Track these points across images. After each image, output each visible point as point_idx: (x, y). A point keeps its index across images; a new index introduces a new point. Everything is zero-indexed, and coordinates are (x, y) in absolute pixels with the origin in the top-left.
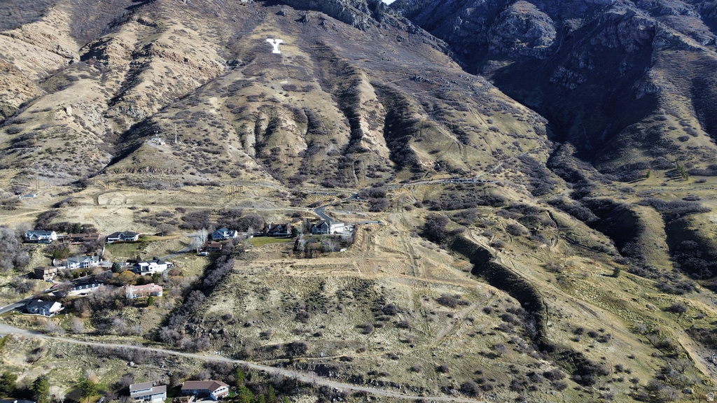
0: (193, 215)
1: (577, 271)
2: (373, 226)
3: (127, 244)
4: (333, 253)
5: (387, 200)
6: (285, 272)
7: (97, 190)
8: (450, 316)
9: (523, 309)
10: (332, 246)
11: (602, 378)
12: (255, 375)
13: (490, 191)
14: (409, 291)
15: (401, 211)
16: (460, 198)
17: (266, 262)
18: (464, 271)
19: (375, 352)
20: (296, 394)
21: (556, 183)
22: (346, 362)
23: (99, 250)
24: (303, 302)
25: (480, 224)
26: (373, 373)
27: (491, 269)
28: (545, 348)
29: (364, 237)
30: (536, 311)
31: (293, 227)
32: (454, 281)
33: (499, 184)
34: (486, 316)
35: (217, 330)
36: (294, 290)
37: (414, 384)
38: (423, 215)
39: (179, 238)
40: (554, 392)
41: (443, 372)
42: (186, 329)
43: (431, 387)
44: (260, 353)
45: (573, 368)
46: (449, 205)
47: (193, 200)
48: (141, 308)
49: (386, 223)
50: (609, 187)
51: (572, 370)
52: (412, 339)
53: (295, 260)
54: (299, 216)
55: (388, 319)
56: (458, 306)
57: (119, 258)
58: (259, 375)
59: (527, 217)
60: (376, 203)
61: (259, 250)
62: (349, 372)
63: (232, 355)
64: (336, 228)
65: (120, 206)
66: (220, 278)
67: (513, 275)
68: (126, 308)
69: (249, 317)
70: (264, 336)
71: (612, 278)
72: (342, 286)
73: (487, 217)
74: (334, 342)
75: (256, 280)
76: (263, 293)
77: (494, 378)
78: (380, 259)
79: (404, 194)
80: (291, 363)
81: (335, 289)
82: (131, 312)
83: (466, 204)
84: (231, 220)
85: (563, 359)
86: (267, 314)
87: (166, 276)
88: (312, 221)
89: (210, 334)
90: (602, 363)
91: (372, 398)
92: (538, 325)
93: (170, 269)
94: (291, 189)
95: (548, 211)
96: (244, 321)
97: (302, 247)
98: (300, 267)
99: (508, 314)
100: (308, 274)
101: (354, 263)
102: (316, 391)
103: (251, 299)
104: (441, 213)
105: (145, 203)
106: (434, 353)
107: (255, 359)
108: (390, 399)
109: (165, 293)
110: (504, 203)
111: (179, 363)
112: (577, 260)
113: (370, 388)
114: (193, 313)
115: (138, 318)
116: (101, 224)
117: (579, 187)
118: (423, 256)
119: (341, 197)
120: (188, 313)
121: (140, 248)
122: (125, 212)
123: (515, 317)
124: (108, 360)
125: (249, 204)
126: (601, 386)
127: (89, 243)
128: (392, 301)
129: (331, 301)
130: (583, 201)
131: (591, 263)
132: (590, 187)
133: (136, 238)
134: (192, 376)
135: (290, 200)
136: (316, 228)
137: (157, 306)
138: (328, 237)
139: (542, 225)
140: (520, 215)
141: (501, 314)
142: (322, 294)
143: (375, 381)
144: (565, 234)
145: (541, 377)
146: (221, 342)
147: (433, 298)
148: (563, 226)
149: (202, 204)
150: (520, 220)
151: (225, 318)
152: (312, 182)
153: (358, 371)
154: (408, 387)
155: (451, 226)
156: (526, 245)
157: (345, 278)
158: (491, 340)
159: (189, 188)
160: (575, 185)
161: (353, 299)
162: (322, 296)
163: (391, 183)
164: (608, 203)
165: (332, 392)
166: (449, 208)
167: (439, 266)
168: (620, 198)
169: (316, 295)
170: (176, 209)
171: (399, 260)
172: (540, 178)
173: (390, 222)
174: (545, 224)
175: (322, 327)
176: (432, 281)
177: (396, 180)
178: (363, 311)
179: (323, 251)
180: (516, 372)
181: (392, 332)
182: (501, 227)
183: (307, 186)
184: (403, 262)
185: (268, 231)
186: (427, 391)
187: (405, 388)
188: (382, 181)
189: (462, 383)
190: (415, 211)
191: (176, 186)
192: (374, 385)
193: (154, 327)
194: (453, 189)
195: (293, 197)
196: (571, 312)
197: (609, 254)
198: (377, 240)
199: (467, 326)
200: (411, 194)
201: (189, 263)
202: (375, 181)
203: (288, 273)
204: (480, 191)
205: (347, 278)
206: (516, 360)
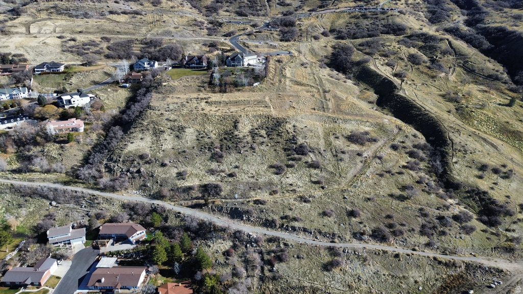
0: (117, 44)
1: (475, 101)
2: (284, 57)
3: (53, 75)
4: (247, 87)
5: (297, 29)
6: (200, 109)
7: (30, 19)
8: (359, 155)
9: (429, 145)
10: (245, 81)
11: (507, 219)
12: (172, 217)
13: (392, 19)
14: (319, 128)
15: (310, 40)
16: (364, 26)
17: (182, 96)
18: (370, 102)
19: (287, 194)
20: (211, 238)
21: (451, 10)
22: (260, 205)
23: (28, 81)
24: (218, 141)
25: (384, 53)
26: (286, 217)
27: (396, 100)
28: (450, 186)
29: (275, 70)
30: (441, 147)
31: (208, 59)
32: (362, 116)
33: (401, 12)
34: (394, 152)
35: (135, 170)
36: (209, 128)
37: (325, 230)
38: (330, 44)
39: (103, 68)
40: (463, 236)
41: (355, 217)
42: (105, 168)
43: (343, 232)
44: (177, 194)
45: (479, 207)
46: (354, 34)
47: (118, 29)
48: (63, 145)
49: (296, 54)
50: (501, 14)
51: (477, 209)
52: (323, 180)
53: (210, 95)
54: (215, 46)
55: (300, 159)
56: (367, 143)
57: (47, 88)
58: (176, 217)
59: (427, 46)
60: (286, 33)
61: (176, 83)
62: (262, 216)
63: (150, 195)
64: (250, 61)
65: (50, 35)
66: (137, 114)
67: (418, 108)
68: (48, 144)
69: (165, 156)
70: (180, 175)
71: (507, 108)
72: (255, 124)
73: (390, 46)
74: (247, 183)
75: (172, 117)
76: (179, 131)
77: (404, 223)
78: (291, 93)
79: (312, 23)
80: (206, 204)
81: (249, 128)
82: (53, 149)
83: (370, 33)
84: (152, 50)
85: (468, 197)
86: (183, 154)
87: (88, 109)
88: (226, 52)
89: (128, 174)
90: (507, 203)
91: (285, 244)
92: (444, 161)
93: (93, 102)
94: (208, 18)
95: (448, 40)
96: (161, 161)
97: (217, 81)
98: (215, 103)
99: (415, 150)
100: (223, 111)
101: (267, 99)
102: (231, 236)
103: (167, 137)
104: (347, 42)
105: (73, 32)
106: (345, 194)
107: (172, 199)
108: (303, 246)
109: (88, 127)
110: (406, 31)
111: (98, 204)
112: (473, 88)
113: (283, 233)
114: (111, 151)
115: (60, 155)
116: (31, 53)
117: (473, 14)
118: (331, 89)
119: (254, 26)
120: (107, 151)
121: (66, 79)
122: (54, 41)
123: (421, 154)
124: (31, 199)
125: (168, 33)
126: (507, 227)
127: (17, 74)
128: (304, 140)
129: (245, 141)
130: (477, 29)
131: (486, 91)
132: (484, 14)
133: (62, 69)
134: (111, 217)
135: (208, 29)
136: (230, 60)
137: (78, 142)
138: (242, 70)
139: (441, 54)
140: (421, 43)
141: (408, 150)
142: (236, 133)
143: (287, 226)
144: (462, 62)
145: (450, 220)
146: (139, 182)
147: (343, 135)
148: (460, 55)
149: (126, 33)
150: (420, 48)
151: (141, 157)
152: (227, 11)
153: (271, 214)
154: (320, 233)
155: (357, 56)
156: (426, 74)
157: (258, 116)
158: (400, 180)
159: (114, 17)
160: (469, 11)
161: (266, 139)
162: (236, 136)
163: (300, 12)
164: (502, 30)
165: (246, 237)
166: (354, 37)
167: (347, 98)
168: (512, 26)
169: (230, 134)
170: (102, 38)
171: (309, 94)
172: (436, 5)
173: (300, 52)
174: (444, 53)
175: (236, 167)
176: (341, 117)
177: (305, 8)
178: (275, 150)
179: (236, 85)
180: (425, 215)
181: (303, 172)
182: (403, 57)
183: (223, 15)
184: (313, 96)
185: (185, 62)
186: (339, 237)
187: (317, 234)
188: (291, 9)
189: (373, 228)
190: (323, 41)
191: (102, 15)
192: (287, 229)
193: (76, 163)
194: (358, 18)
195: (210, 26)
196: (474, 147)
197: (502, 82)
198: (288, 73)
199: (375, 165)
200: (319, 23)
201: (111, 95)
202: (285, 9)
203: (203, 110)
204: (383, 19)
205: (260, 116)
206: (425, 202)
